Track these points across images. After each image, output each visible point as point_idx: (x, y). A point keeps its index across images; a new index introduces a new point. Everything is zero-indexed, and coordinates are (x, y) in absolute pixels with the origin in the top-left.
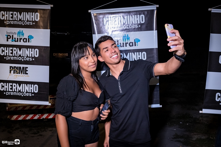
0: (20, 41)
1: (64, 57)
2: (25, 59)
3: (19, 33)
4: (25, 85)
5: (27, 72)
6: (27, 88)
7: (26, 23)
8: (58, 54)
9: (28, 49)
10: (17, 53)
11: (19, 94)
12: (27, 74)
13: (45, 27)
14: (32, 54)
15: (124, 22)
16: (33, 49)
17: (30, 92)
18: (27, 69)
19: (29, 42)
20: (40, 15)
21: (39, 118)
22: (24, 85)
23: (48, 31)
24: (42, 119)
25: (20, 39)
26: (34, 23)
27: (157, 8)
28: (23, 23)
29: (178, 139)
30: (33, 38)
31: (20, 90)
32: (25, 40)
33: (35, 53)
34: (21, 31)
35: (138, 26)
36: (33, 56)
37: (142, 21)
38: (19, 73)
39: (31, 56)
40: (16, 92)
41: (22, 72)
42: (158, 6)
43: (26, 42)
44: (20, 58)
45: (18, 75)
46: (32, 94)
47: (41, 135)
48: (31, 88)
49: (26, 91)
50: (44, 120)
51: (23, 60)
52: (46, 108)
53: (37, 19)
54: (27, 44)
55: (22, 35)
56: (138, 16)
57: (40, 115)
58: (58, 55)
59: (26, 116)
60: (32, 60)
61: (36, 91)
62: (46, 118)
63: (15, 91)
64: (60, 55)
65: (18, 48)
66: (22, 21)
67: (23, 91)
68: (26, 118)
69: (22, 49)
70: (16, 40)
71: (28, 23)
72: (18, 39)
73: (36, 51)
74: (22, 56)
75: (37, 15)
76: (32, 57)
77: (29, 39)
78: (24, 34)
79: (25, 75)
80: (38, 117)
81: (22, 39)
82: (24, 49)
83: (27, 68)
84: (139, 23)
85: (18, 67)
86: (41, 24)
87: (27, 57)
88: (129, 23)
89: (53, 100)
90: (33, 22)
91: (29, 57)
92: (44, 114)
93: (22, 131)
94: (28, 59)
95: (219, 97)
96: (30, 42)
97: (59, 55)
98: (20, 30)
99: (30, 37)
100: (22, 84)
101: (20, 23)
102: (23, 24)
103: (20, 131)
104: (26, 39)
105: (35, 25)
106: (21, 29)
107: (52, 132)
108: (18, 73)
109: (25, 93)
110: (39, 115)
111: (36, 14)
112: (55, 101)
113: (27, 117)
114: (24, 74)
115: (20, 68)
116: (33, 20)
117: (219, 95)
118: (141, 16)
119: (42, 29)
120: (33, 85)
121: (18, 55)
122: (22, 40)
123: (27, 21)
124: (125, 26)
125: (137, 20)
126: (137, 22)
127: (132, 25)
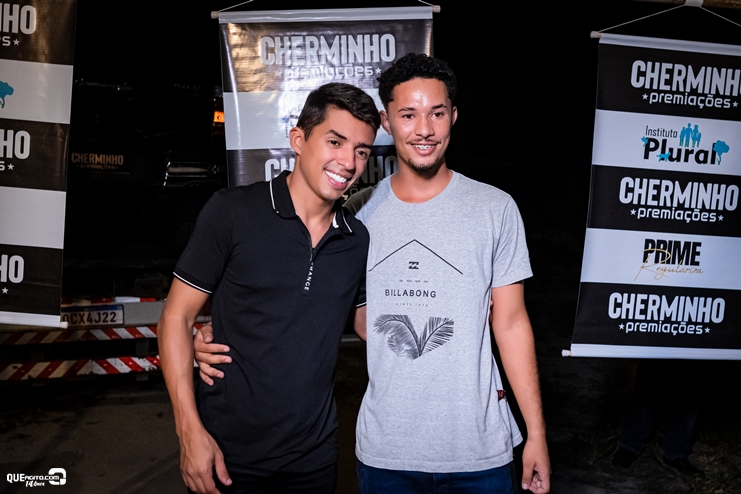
1: (109, 167)
8: (88, 156)
13: (55, 58)
14: (5, 147)
15: (329, 58)
16: (10, 133)
20: (39, 13)
23: (68, 71)
24: (24, 381)
26: (16, 42)
27: (434, 14)
30: (11, 94)
35: (374, 70)
36: (11, 157)
37: (388, 55)
42: (437, 9)
47: (22, 437)
50: (34, 385)
52: (43, 342)
53: (28, 27)
56: (376, 37)
57: (19, 366)
58: (88, 160)
60: (7, 167)
61: (16, 276)
62: (38, 379)
64: (97, 159)
73: (23, 138)
75: (28, 13)
76: (4, 158)
80: (13, 372)
84: (376, 59)
86: (42, 44)
88: (344, 61)
89: (69, 314)
90: (13, 36)
92: (36, 363)
95: (618, 305)
97: (92, 159)
99: (2, 89)
105: (21, 49)
107: (62, 425)
110: (15, 368)
111: (26, 8)
112: (74, 318)
116: (15, 30)
117: (619, 301)
118: (385, 37)
119: (46, 65)
120: (5, 257)
124: (332, 70)
125: (372, 52)
126: (372, 58)
127: (354, 65)
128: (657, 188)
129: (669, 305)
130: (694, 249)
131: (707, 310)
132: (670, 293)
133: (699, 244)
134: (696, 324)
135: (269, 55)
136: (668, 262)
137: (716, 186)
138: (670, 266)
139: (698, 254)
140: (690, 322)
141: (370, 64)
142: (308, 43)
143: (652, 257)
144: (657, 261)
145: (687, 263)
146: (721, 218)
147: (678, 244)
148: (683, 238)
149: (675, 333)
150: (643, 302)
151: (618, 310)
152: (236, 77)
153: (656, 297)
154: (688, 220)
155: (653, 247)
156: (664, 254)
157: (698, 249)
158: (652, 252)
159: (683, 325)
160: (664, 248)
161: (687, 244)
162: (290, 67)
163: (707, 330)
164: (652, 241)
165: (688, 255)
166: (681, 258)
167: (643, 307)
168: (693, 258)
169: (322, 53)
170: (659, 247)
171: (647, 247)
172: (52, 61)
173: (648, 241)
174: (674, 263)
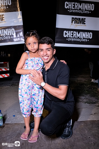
95: (66, 34)
117: (66, 33)
128: (74, 4)
129: (79, 34)
130: (84, 20)
131: (88, 35)
132: (79, 31)
133: (85, 19)
134: (85, 39)
136: (78, 23)
137: (88, 4)
138: (78, 24)
139: (85, 21)
140: (84, 38)
143: (74, 22)
144: (75, 23)
145: (82, 24)
146: (90, 12)
147: (80, 19)
148: (81, 17)
149: (80, 41)
150: (72, 33)
151: (66, 35)
153: (75, 32)
154: (82, 13)
155: (74, 19)
156: (77, 21)
157: (85, 20)
158: (74, 21)
159: (82, 39)
160: (77, 20)
161: (82, 19)
163: (88, 40)
164: (73, 18)
165: (83, 22)
166: (81, 22)
167: (72, 34)
168: (84, 22)
170: (75, 19)
171: (72, 19)
173: (72, 18)
174: (79, 23)
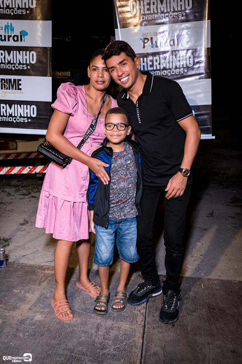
0: (9, 40)
1: (64, 78)
2: (17, 67)
3: (7, 27)
4: (19, 105)
5: (20, 87)
6: (21, 111)
7: (16, 12)
8: (55, 73)
9: (21, 52)
10: (5, 58)
11: (10, 119)
12: (20, 89)
14: (26, 59)
15: (162, 10)
16: (28, 52)
17: (25, 116)
18: (20, 82)
19: (21, 41)
21: (30, 173)
22: (16, 105)
23: (49, 23)
24: (33, 174)
25: (9, 37)
26: (28, 12)
28: (13, 12)
29: (237, 204)
30: (27, 35)
31: (11, 113)
32: (16, 38)
33: (31, 58)
34: (10, 25)
35: (182, 14)
37: (189, 6)
38: (10, 89)
39: (25, 62)
40: (6, 116)
41: (13, 87)
43: (17, 41)
44: (10, 65)
45: (8, 91)
46: (28, 119)
47: (34, 197)
48: (27, 111)
49: (19, 115)
50: (37, 176)
51: (14, 69)
52: (40, 157)
53: (32, 5)
54: (19, 44)
55: (11, 30)
57: (31, 167)
59: (10, 169)
60: (27, 68)
61: (33, 114)
62: (39, 173)
63: (4, 116)
65: (6, 51)
66: (10, 9)
67: (16, 115)
68: (11, 172)
69: (12, 51)
70: (3, 39)
71: (19, 12)
72: (5, 36)
73: (33, 54)
74: (12, 62)
76: (26, 64)
77: (21, 36)
78: (13, 28)
79: (17, 91)
80: (29, 170)
81: (11, 36)
82: (15, 52)
83: (20, 80)
84: (183, 9)
85: (7, 79)
86: (39, 12)
87: (20, 64)
88: (169, 10)
90: (27, 9)
91: (23, 64)
92: (38, 166)
93: (6, 192)
94: (21, 67)
96: (23, 41)
98: (8, 23)
99: (23, 34)
100: (13, 105)
101: (8, 11)
102: (12, 14)
103: (3, 191)
104: (17, 36)
105: (27, 15)
106: (10, 21)
108: (7, 89)
109: (18, 118)
110: (29, 168)
113: (12, 170)
114: (16, 89)
115: (10, 80)
116: (27, 7)
119: (41, 22)
120: (29, 106)
121: (7, 62)
122: (11, 39)
123: (18, 9)
124: (163, 15)
125: (181, 5)
126: (181, 8)
127: (173, 12)
135: (135, 10)
141: (180, 11)
142: (152, 3)
152: (120, 22)
162: (143, 15)
169: (159, 7)
172: (43, 20)
